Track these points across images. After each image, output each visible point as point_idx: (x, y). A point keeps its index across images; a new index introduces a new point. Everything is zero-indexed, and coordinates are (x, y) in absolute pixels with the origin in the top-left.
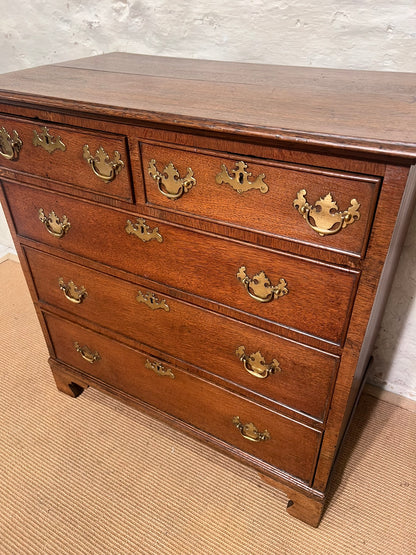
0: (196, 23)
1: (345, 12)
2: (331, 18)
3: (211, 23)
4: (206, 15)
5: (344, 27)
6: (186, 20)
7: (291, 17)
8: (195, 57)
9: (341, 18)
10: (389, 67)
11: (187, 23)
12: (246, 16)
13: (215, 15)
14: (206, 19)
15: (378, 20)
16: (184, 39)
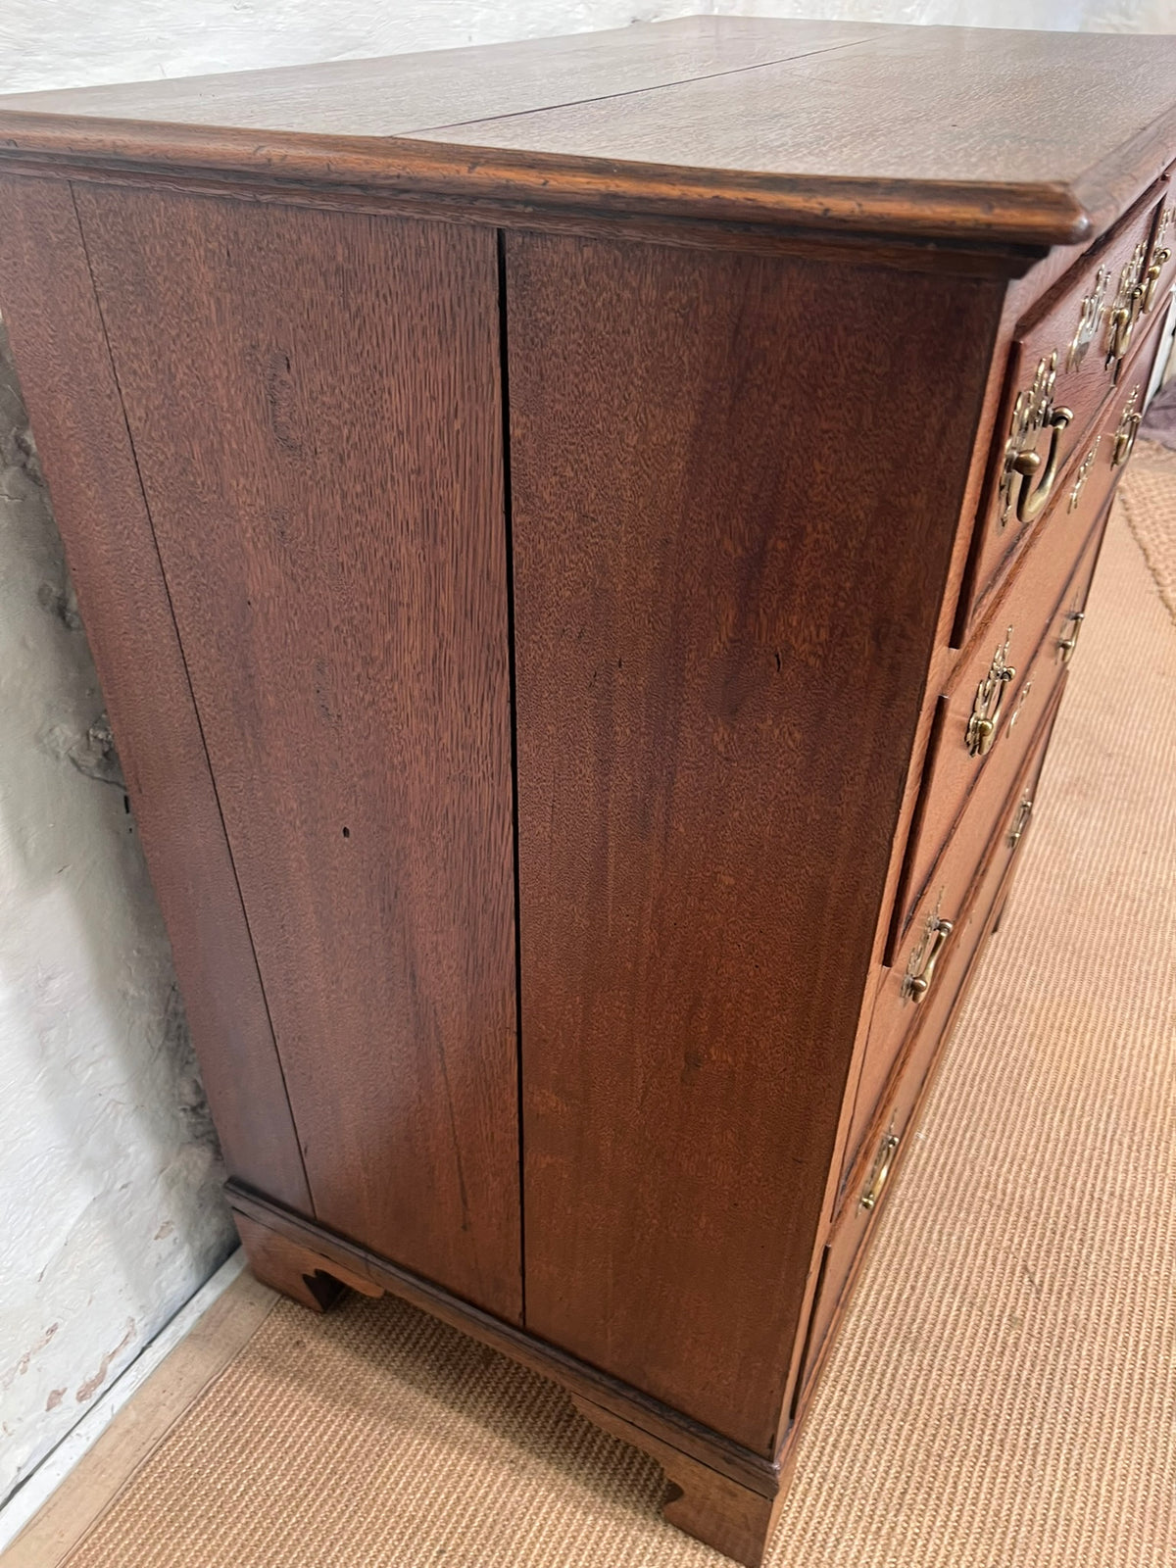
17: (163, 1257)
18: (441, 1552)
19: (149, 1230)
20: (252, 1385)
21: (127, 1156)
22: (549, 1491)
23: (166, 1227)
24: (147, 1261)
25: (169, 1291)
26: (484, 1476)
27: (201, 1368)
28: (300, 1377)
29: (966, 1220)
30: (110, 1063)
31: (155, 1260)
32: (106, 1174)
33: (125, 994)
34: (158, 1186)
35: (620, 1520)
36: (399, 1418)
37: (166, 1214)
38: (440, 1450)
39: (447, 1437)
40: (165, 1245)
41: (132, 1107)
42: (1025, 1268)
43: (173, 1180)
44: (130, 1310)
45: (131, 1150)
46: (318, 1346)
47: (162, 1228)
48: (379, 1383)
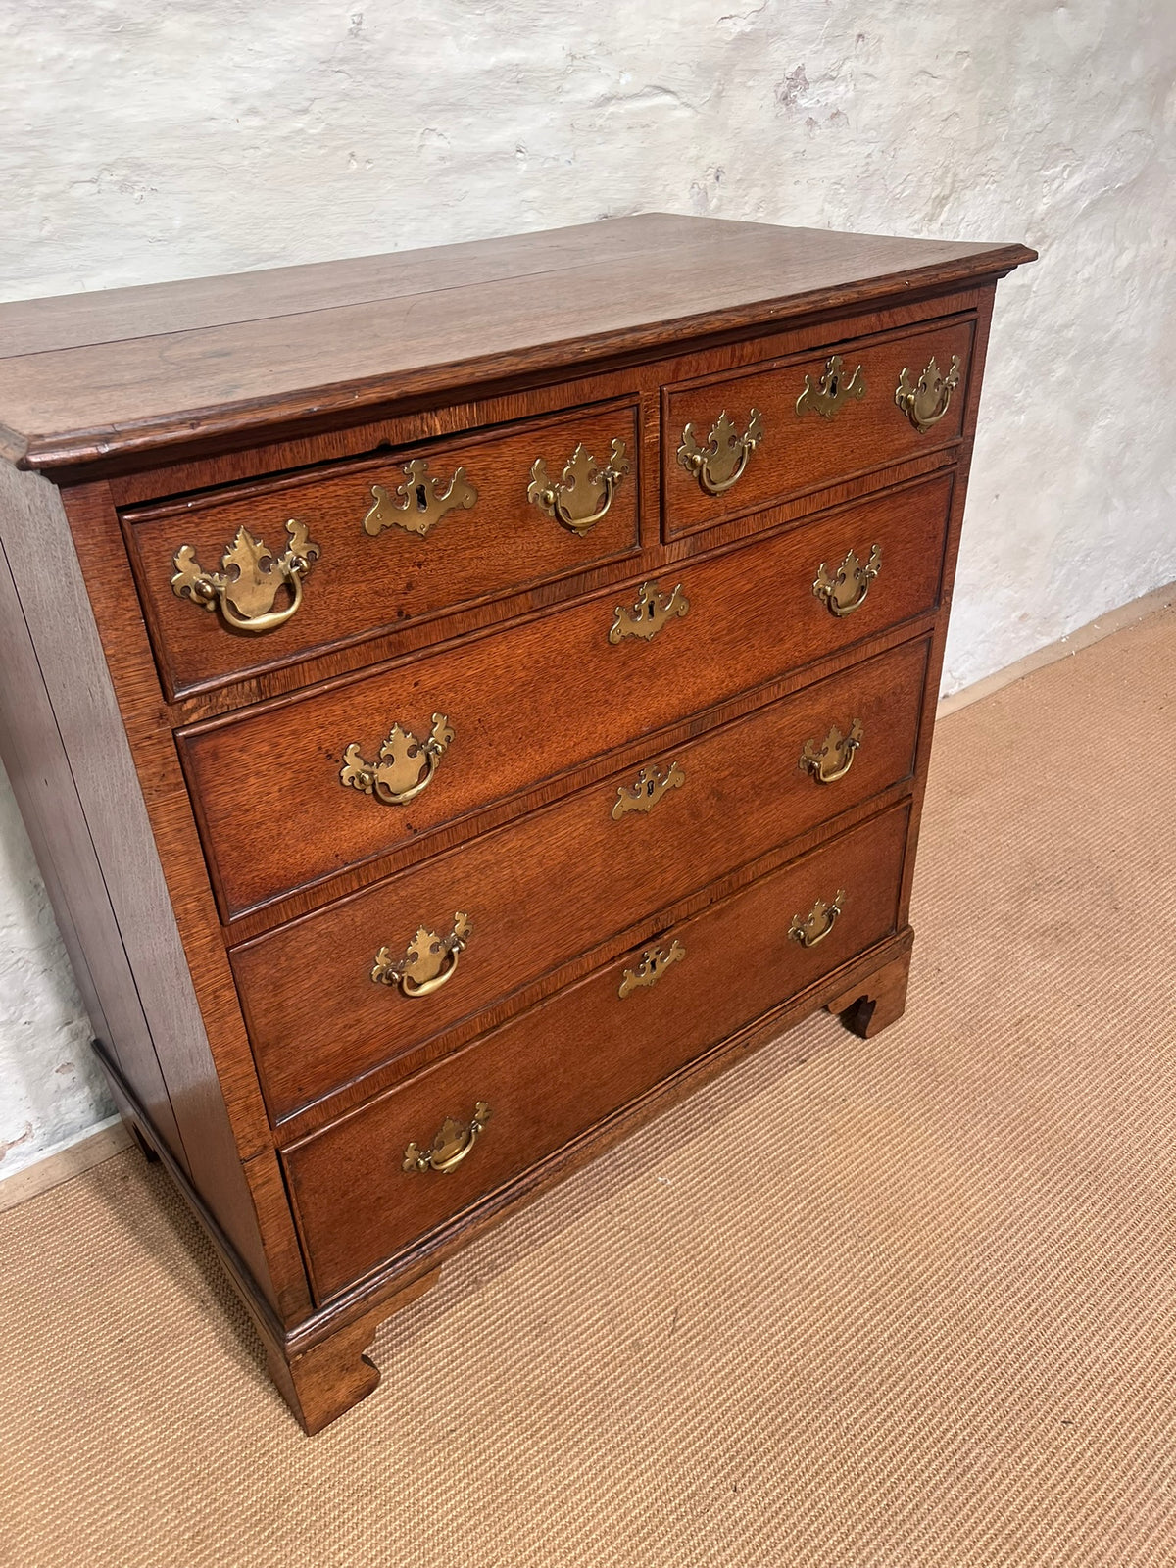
0: (79, 191)
1: (440, 130)
2: (416, 142)
3: (124, 186)
4: (109, 167)
5: (443, 158)
6: (42, 189)
7: (337, 148)
8: (94, 285)
9: (434, 142)
10: (535, 223)
11: (45, 198)
12: (227, 158)
13: (137, 166)
14: (106, 177)
15: (500, 138)
16: (41, 242)
17: (62, 1087)
18: (121, 1340)
19: (50, 1063)
20: (82, 1193)
21: (33, 1003)
22: (213, 1330)
23: (66, 1067)
24: (47, 1086)
25: (67, 1117)
26: (180, 1304)
27: (58, 1173)
28: (113, 1198)
29: (655, 1257)
30: (21, 932)
31: (55, 1088)
32: (12, 1009)
33: (37, 886)
34: (62, 1034)
35: (244, 1367)
36: (153, 1247)
37: (68, 1056)
38: (165, 1277)
39: (174, 1272)
40: (65, 1080)
41: (41, 968)
42: (676, 1310)
43: (77, 1034)
44: (29, 1116)
45: (38, 999)
46: (134, 1182)
47: (63, 1066)
48: (157, 1222)
